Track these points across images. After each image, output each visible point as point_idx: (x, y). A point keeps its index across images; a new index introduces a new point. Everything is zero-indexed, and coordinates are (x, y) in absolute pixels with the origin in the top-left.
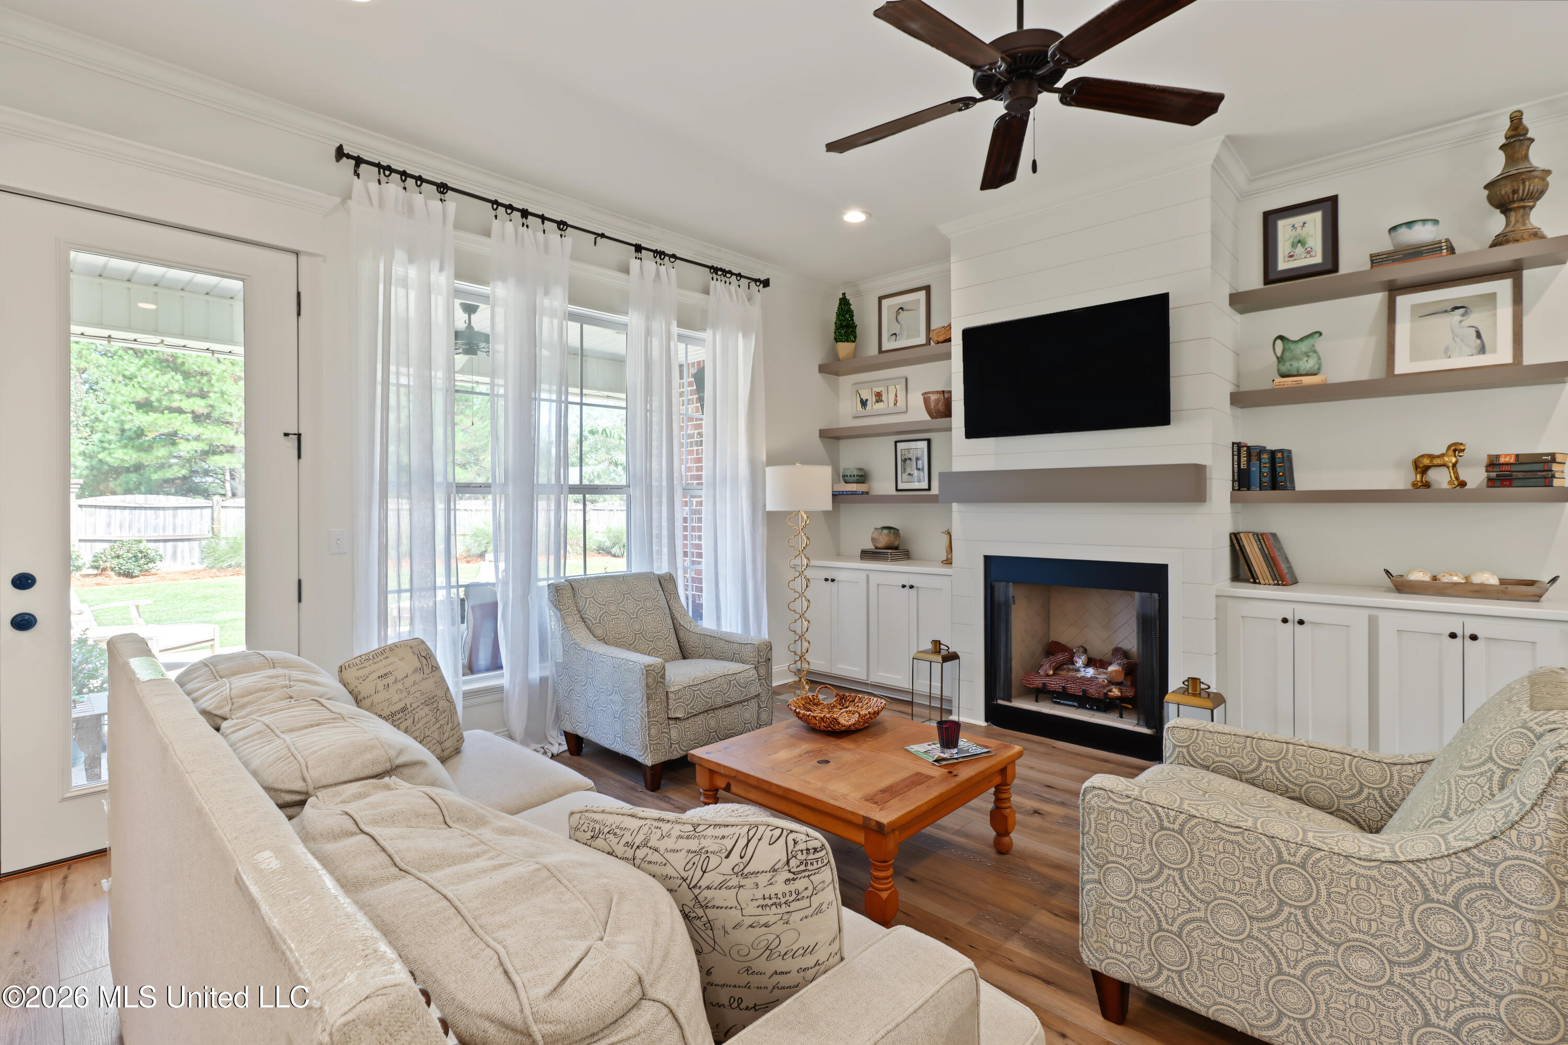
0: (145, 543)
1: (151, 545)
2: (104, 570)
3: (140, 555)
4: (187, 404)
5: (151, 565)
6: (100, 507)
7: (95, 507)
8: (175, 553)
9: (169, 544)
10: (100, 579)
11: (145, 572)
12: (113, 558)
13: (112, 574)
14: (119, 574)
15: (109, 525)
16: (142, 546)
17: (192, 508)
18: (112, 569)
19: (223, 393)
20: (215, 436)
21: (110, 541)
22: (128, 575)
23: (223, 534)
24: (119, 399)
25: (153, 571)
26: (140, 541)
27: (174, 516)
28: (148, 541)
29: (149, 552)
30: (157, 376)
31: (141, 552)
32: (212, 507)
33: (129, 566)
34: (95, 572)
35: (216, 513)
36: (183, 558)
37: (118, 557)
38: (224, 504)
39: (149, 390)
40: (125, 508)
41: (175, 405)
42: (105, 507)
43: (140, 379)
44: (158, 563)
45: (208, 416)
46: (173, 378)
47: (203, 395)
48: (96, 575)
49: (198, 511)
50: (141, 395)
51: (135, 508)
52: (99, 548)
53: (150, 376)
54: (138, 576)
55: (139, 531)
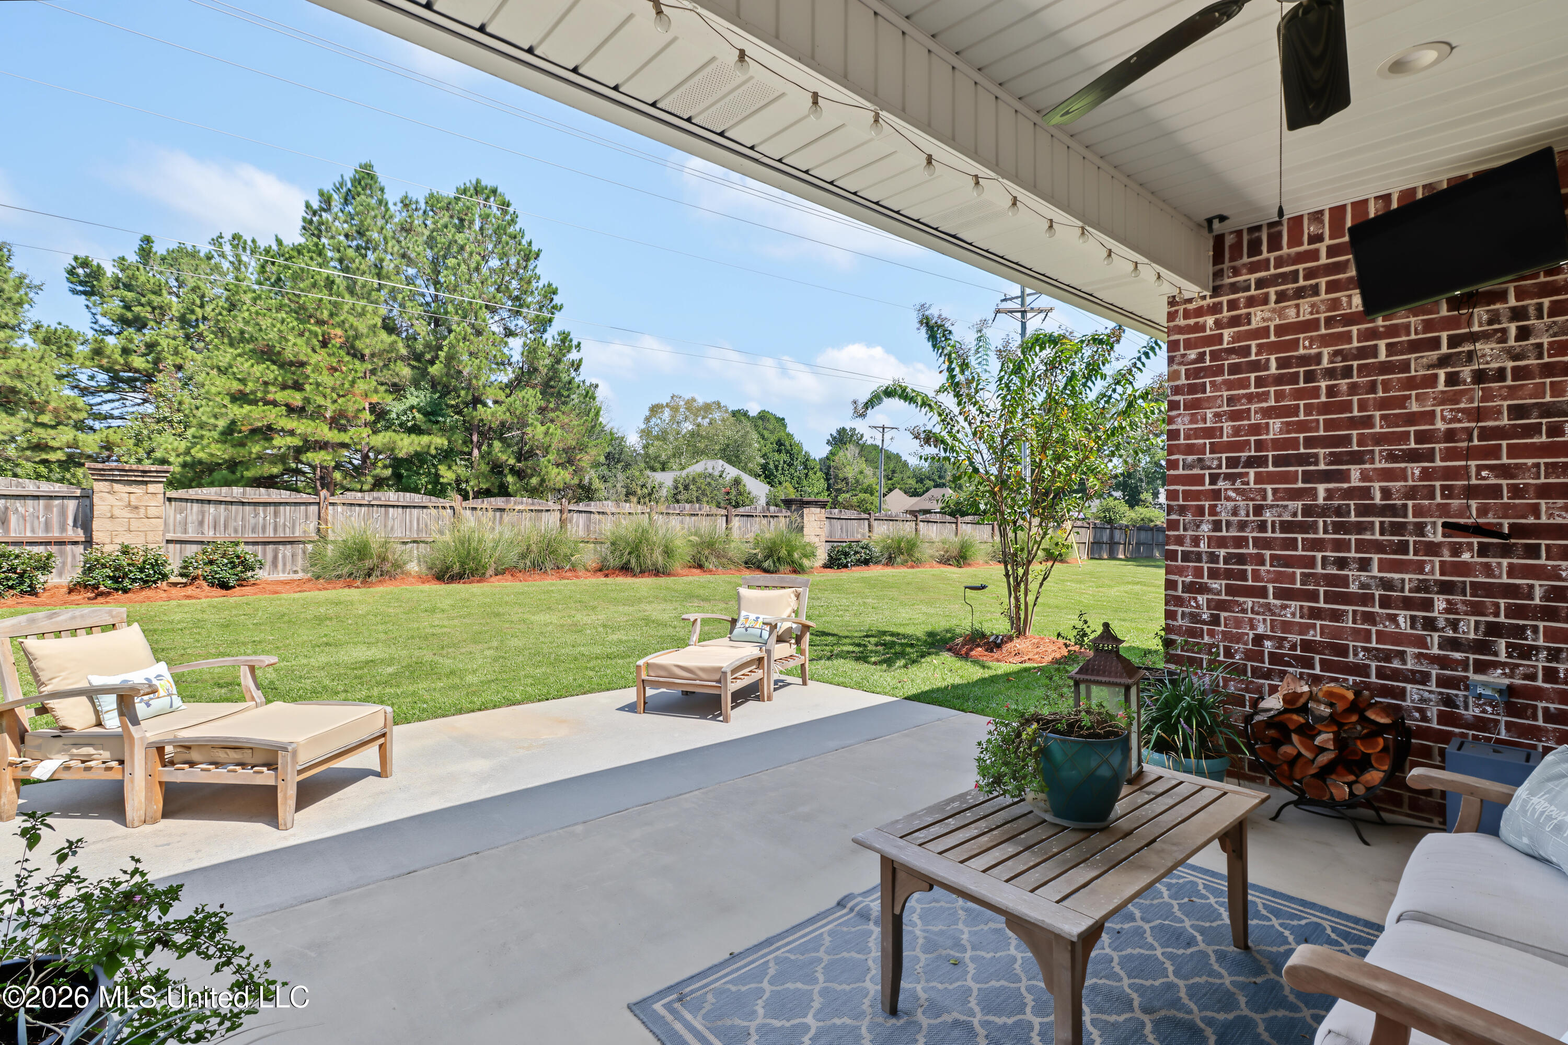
0: (242, 546)
1: (249, 549)
2: (195, 578)
3: (237, 561)
4: (281, 396)
5: (249, 574)
6: (192, 501)
7: (187, 500)
8: (275, 558)
9: (270, 548)
10: (190, 590)
11: (242, 582)
12: (205, 564)
13: (205, 584)
14: (212, 585)
15: (201, 523)
16: (240, 549)
17: (296, 504)
18: (205, 579)
19: (318, 385)
20: (309, 430)
21: (202, 543)
22: (224, 586)
23: (331, 537)
24: (214, 390)
25: (252, 581)
26: (237, 544)
27: (276, 514)
28: (247, 543)
29: (248, 557)
30: (252, 366)
31: (238, 557)
32: (319, 504)
33: (223, 574)
34: (184, 580)
35: (323, 511)
36: (284, 565)
37: (211, 562)
38: (332, 499)
39: (242, 381)
40: (221, 502)
41: (270, 397)
42: (198, 501)
43: (235, 370)
44: (257, 570)
45: (303, 409)
46: (268, 368)
47: (298, 387)
48: (185, 585)
49: (303, 508)
50: (236, 386)
51: (232, 503)
52: (191, 550)
53: (244, 366)
54: (234, 587)
55: (236, 531)
